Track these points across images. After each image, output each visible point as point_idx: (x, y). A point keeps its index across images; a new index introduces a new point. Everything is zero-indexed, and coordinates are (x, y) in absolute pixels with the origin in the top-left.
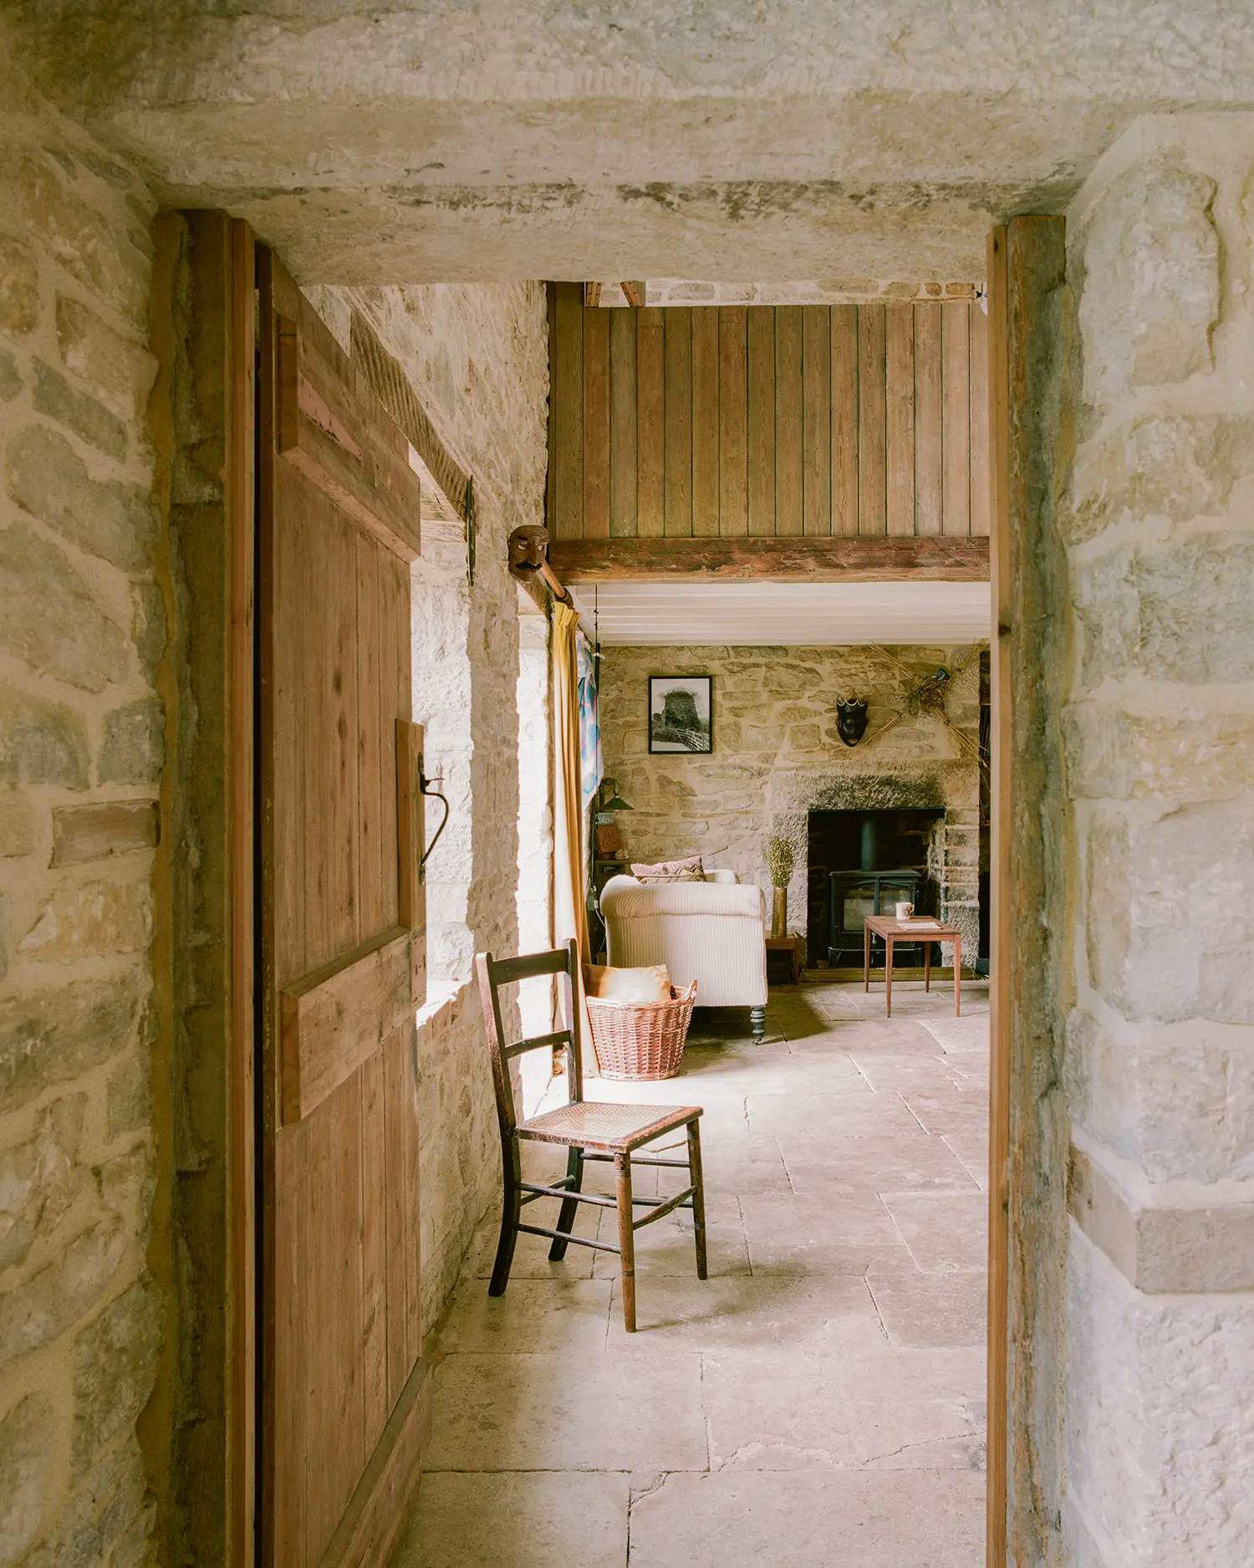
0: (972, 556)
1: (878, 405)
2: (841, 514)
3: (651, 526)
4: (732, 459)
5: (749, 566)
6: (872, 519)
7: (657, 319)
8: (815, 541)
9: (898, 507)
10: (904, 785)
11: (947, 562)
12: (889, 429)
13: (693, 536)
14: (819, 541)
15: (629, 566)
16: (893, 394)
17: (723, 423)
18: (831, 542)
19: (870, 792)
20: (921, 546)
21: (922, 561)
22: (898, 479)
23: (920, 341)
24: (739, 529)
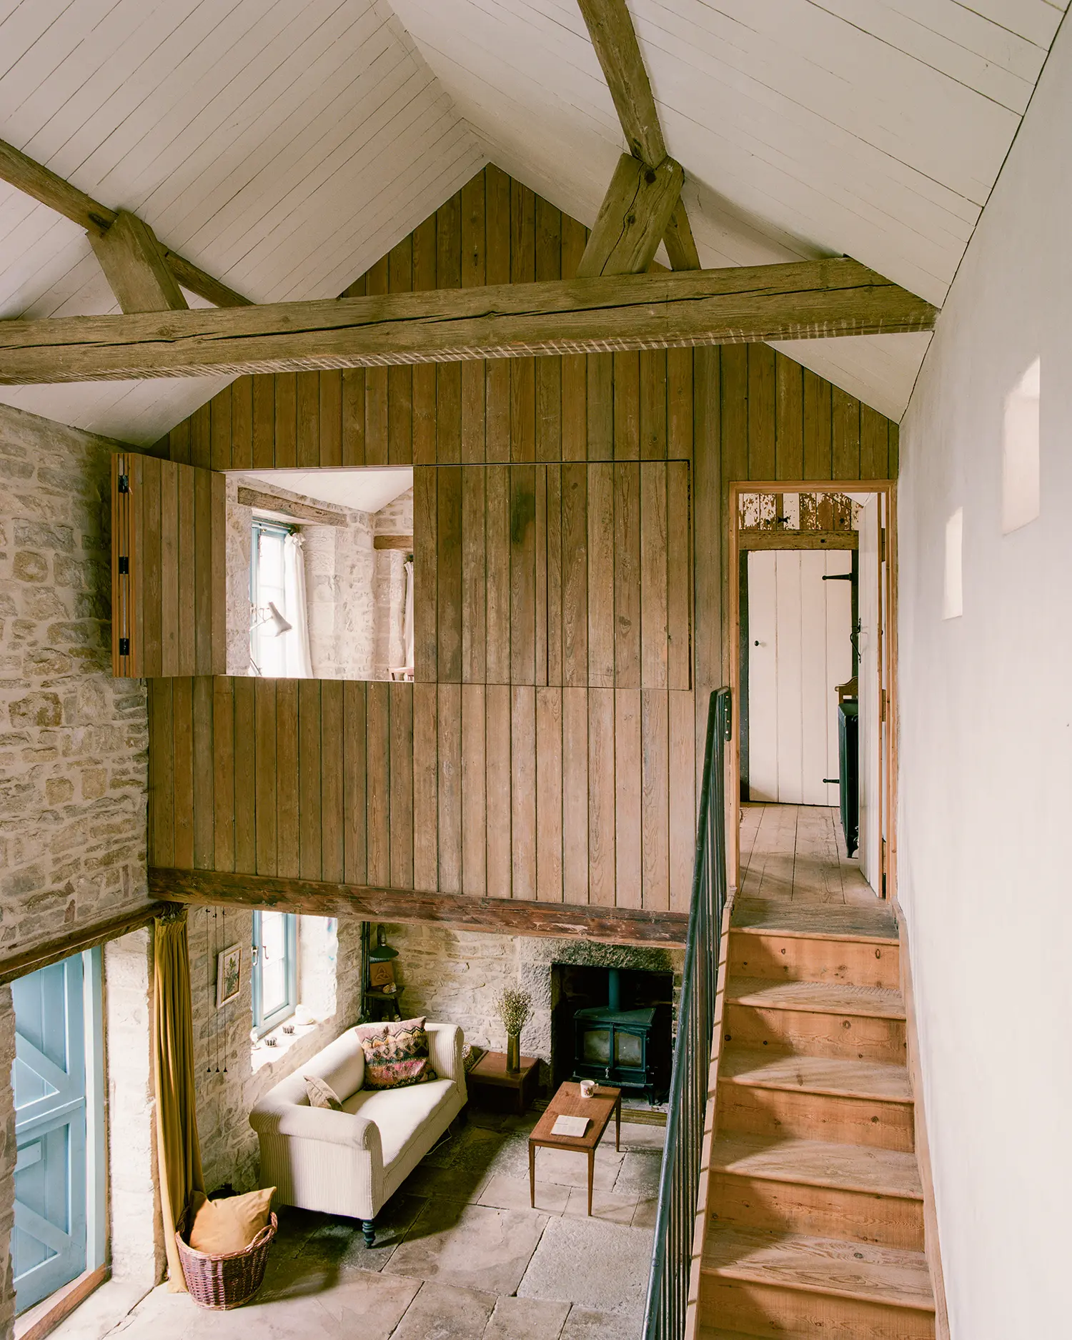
0: (487, 915)
1: (406, 772)
2: (375, 866)
3: (225, 864)
4: (285, 811)
5: (299, 904)
6: (401, 874)
7: (228, 687)
8: (352, 888)
9: (423, 863)
10: (636, 950)
11: (464, 918)
12: (415, 796)
13: (257, 875)
14: (355, 889)
15: (207, 894)
16: (418, 765)
17: (279, 782)
18: (366, 891)
19: (606, 952)
20: (442, 902)
21: (443, 915)
22: (423, 840)
23: (442, 718)
24: (293, 873)
